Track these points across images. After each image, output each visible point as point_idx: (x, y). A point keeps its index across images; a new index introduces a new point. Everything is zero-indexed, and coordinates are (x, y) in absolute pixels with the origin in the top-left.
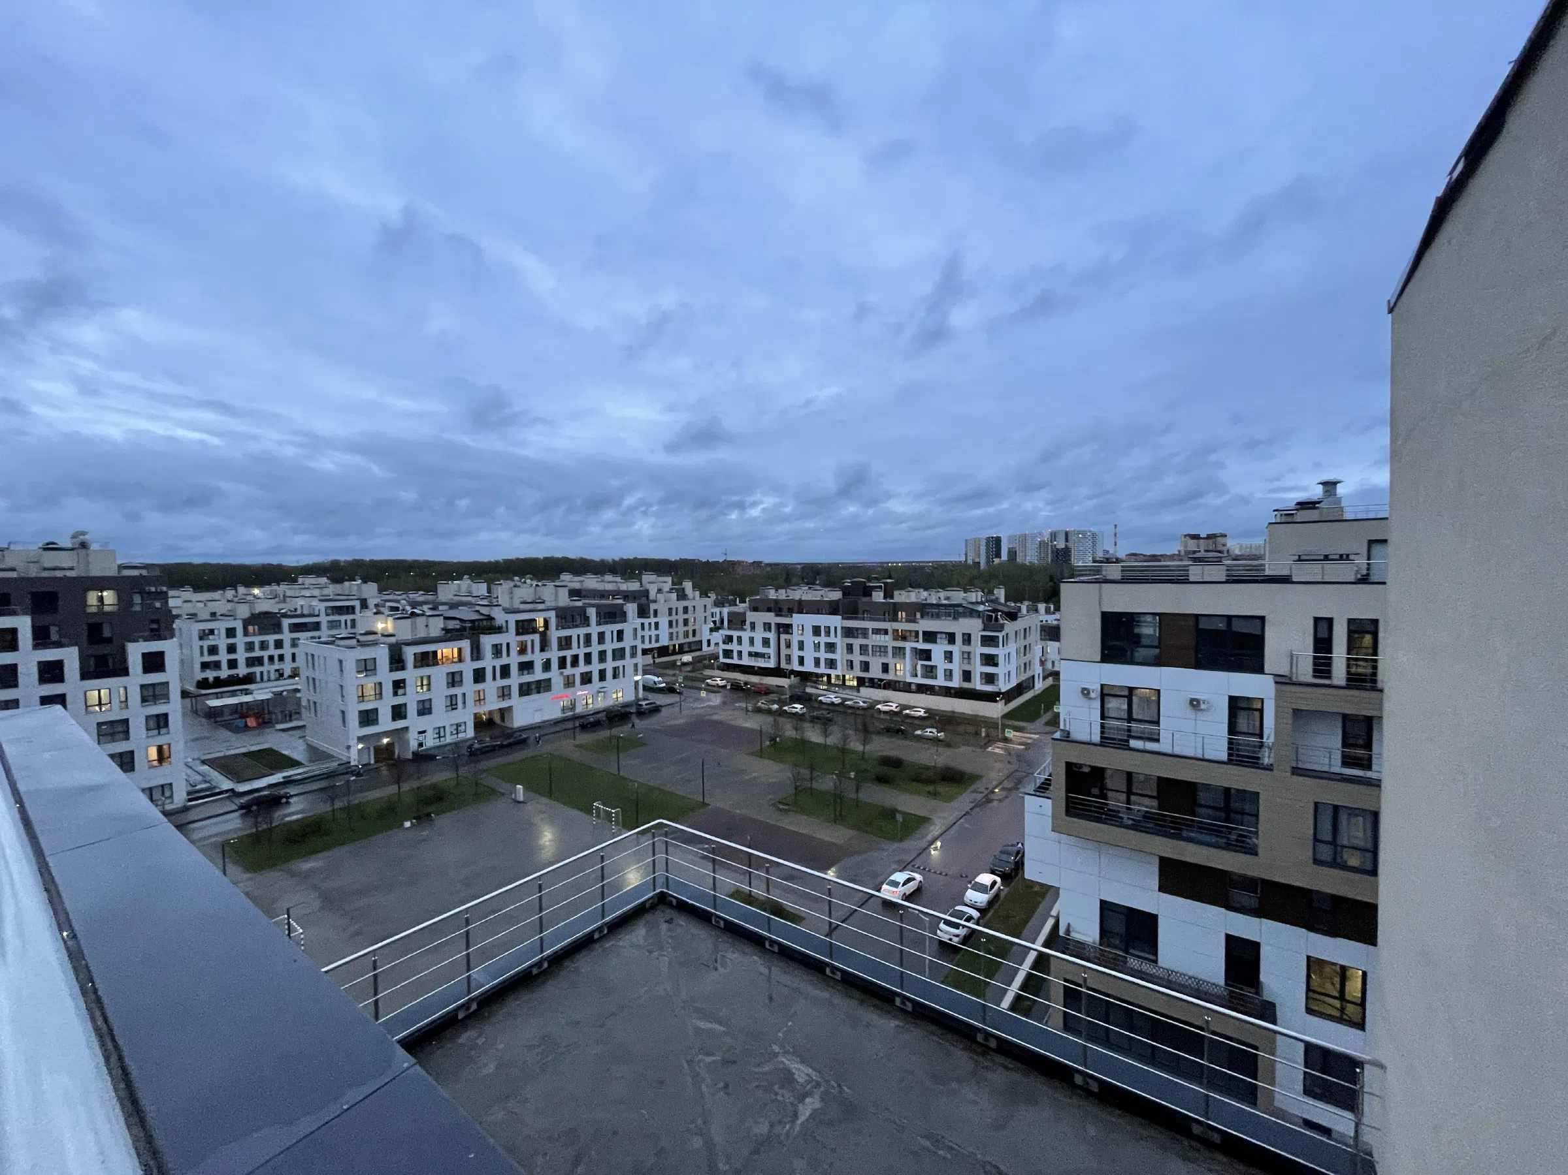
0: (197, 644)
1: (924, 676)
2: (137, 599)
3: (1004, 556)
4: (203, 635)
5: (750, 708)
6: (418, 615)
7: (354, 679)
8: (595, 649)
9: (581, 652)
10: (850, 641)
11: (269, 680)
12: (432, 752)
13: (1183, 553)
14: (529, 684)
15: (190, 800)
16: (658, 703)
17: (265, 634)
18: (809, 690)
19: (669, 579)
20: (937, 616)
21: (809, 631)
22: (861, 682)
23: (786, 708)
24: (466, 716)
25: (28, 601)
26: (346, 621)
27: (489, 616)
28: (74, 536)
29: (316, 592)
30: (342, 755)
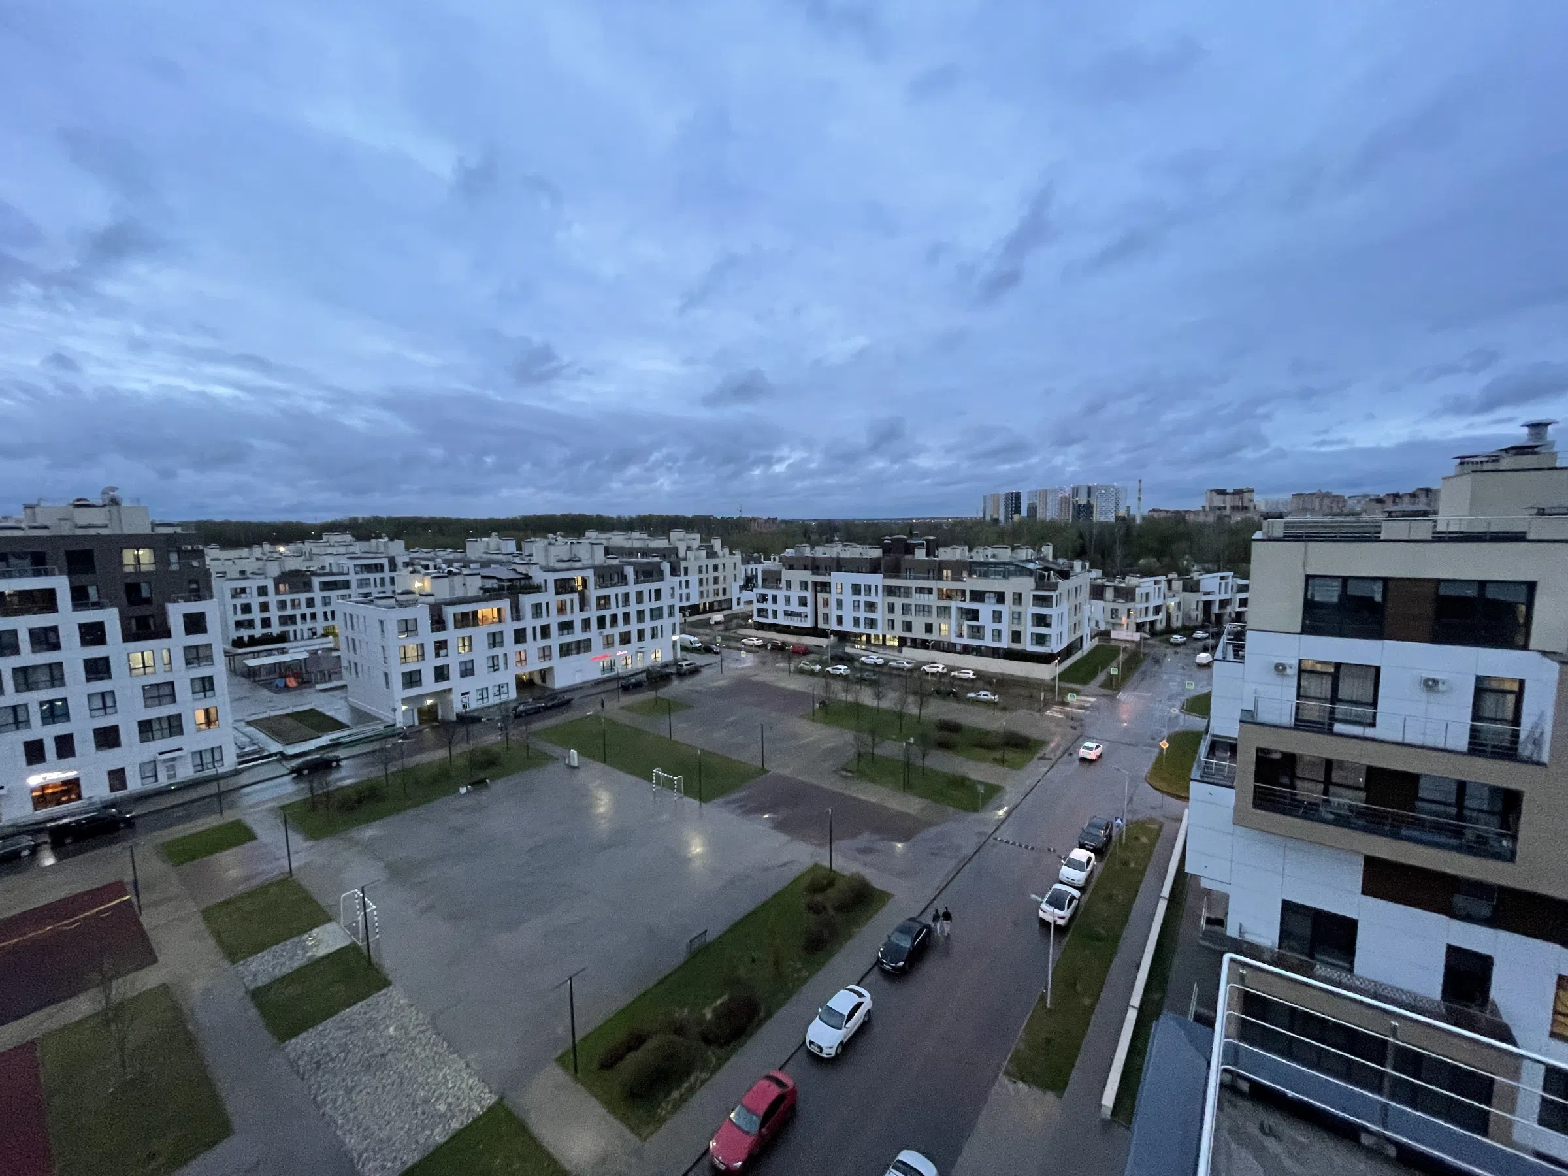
0: (230, 602)
1: (972, 637)
2: (174, 557)
3: (1024, 512)
4: (236, 593)
5: (792, 669)
6: (455, 574)
7: (396, 640)
8: (633, 608)
9: (620, 612)
10: (891, 600)
11: (302, 638)
12: (475, 714)
13: (1207, 509)
14: (569, 644)
15: (240, 763)
16: (698, 663)
17: (297, 592)
18: (848, 650)
19: (698, 536)
20: (985, 575)
21: (848, 590)
22: (903, 641)
23: (829, 669)
24: (508, 676)
25: (63, 560)
26: (375, 579)
27: (526, 575)
28: (104, 493)
29: (342, 550)
30: (388, 717)
